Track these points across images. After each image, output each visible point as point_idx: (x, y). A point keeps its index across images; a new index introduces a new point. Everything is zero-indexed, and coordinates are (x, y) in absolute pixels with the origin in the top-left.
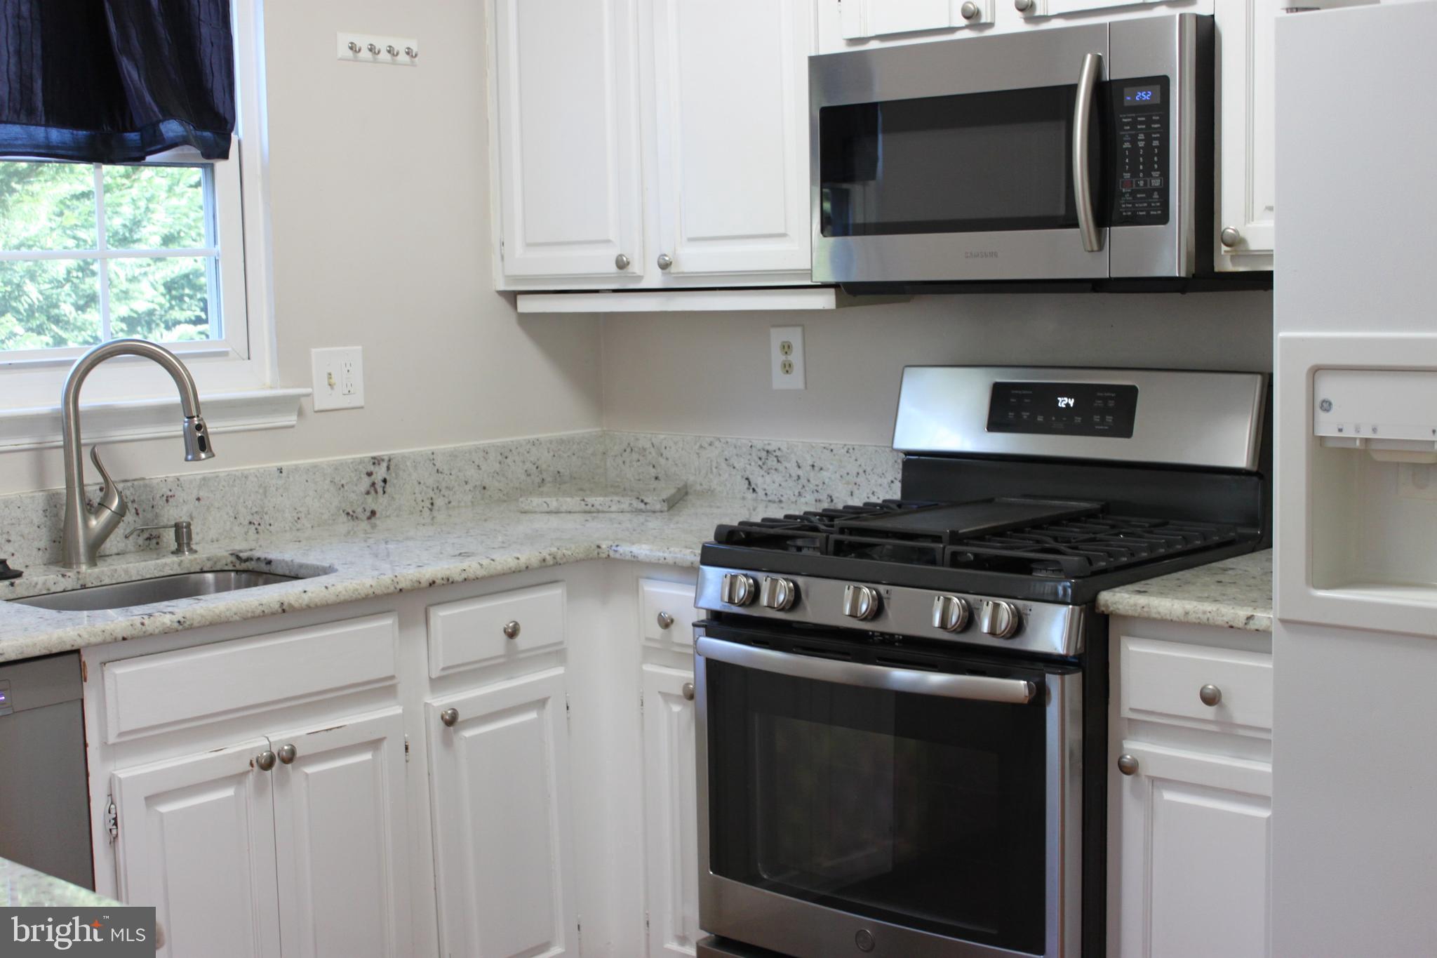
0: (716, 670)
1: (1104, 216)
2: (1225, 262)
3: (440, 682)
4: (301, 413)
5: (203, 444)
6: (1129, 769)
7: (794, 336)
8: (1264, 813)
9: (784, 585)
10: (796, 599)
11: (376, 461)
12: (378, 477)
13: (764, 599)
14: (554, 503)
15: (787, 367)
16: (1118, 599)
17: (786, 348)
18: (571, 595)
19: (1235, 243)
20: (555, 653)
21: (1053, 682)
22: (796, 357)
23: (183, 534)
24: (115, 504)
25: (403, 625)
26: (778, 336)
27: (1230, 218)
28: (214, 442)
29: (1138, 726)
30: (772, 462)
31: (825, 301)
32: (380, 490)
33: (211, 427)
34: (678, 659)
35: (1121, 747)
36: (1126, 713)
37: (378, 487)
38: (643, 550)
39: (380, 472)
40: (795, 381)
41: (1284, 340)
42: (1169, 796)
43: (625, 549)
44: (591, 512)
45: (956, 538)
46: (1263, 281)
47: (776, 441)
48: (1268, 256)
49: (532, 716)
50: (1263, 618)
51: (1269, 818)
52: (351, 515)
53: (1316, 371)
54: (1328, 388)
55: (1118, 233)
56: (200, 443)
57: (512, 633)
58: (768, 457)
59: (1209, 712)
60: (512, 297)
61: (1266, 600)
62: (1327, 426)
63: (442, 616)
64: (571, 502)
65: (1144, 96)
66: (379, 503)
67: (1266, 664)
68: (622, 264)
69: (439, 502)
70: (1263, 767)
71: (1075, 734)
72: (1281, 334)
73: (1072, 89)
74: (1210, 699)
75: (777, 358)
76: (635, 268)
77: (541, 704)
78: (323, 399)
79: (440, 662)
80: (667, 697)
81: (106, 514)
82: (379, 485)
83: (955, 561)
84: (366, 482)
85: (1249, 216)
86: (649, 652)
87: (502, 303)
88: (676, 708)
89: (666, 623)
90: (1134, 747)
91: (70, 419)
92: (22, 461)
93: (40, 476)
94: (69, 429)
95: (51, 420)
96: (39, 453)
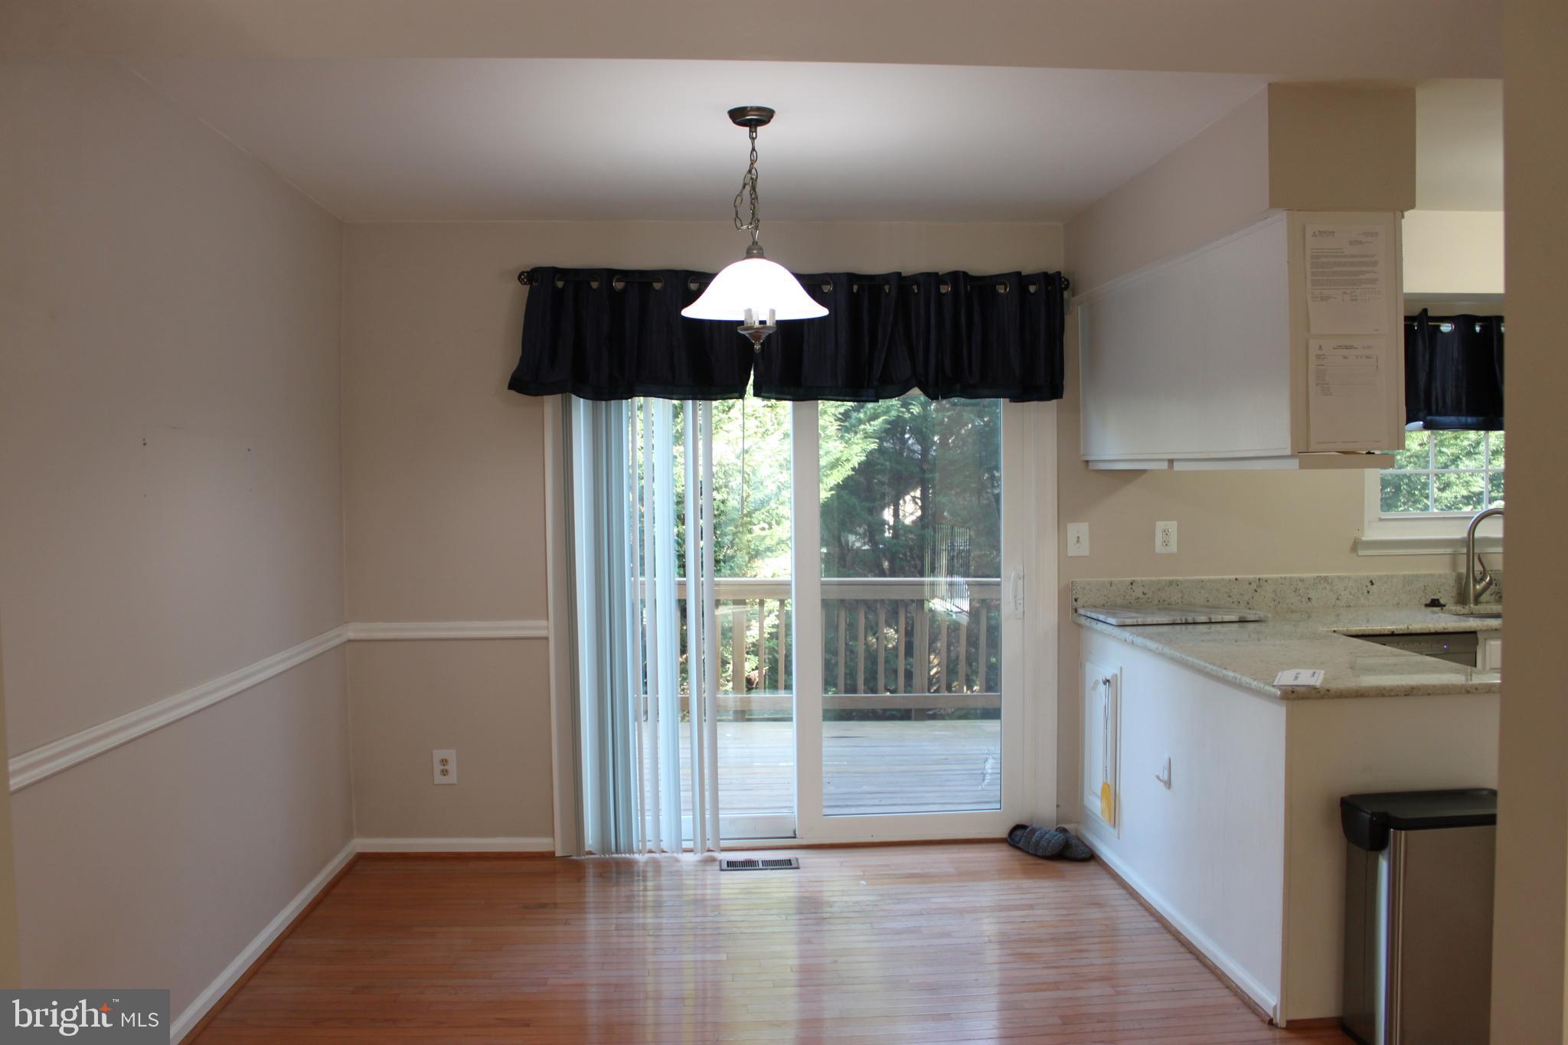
24: (1488, 578)
81: (1483, 583)
91: (1470, 541)
92: (1447, 559)
93: (1454, 565)
94: (1469, 546)
95: (1461, 542)
96: (1454, 555)
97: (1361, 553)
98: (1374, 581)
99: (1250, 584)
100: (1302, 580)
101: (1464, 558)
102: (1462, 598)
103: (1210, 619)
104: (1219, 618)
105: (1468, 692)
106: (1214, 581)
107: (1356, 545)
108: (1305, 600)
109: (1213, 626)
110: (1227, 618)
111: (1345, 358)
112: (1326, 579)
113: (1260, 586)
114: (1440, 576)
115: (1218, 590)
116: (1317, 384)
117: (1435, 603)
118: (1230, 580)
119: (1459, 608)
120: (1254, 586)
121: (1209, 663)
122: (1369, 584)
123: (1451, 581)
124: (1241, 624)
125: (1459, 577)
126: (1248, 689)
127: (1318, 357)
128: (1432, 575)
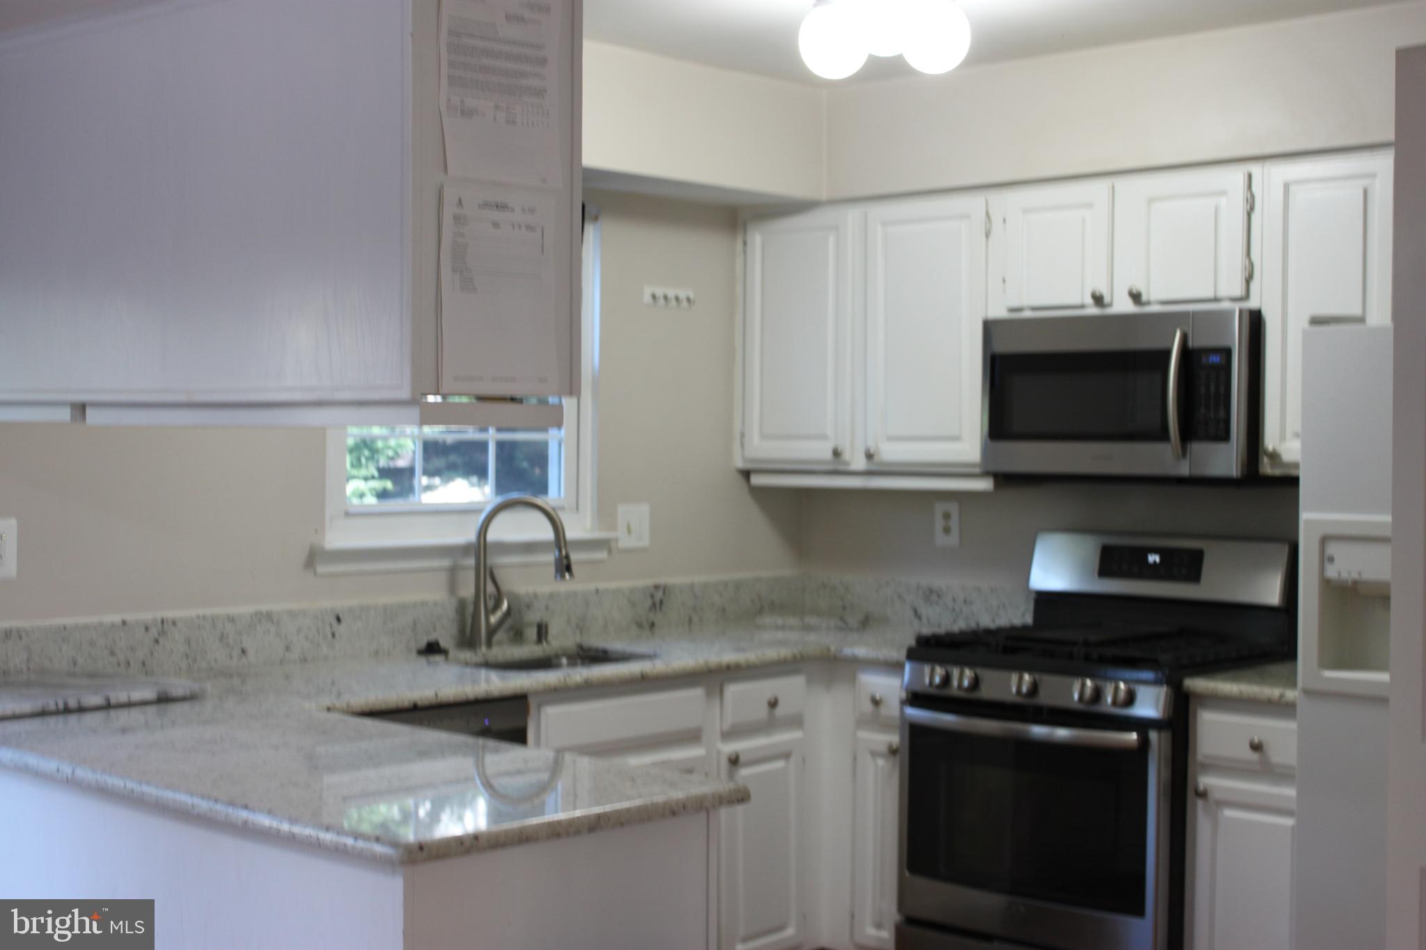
0: (916, 733)
1: (1188, 434)
2: (1267, 468)
3: (728, 735)
4: (610, 551)
5: (568, 568)
6: (1203, 795)
7: (954, 508)
8: (1289, 822)
9: (968, 673)
10: (976, 683)
11: (657, 587)
12: (657, 600)
13: (955, 683)
14: (780, 621)
15: (947, 530)
16: (1197, 684)
17: (947, 516)
18: (809, 682)
19: (1274, 456)
20: (796, 721)
21: (1153, 736)
22: (954, 523)
23: (542, 632)
24: (505, 606)
25: (709, 694)
26: (940, 508)
27: (1271, 440)
28: (574, 568)
29: (1209, 767)
30: (934, 597)
31: (985, 485)
32: (658, 608)
33: (574, 557)
34: (885, 726)
35: (1195, 780)
36: (1200, 757)
37: (657, 605)
38: (861, 651)
39: (659, 595)
40: (953, 539)
41: (1307, 522)
42: (1228, 813)
43: (848, 651)
44: (808, 629)
45: (1086, 644)
46: (1292, 482)
47: (939, 582)
48: (1296, 466)
49: (779, 764)
50: (1290, 694)
51: (1293, 828)
52: (639, 625)
53: (1325, 540)
54: (1332, 549)
55: (1197, 447)
56: (564, 567)
57: (773, 704)
58: (931, 595)
59: (1254, 756)
60: (746, 474)
61: (1292, 683)
62: (1332, 572)
63: (732, 690)
64: (793, 621)
65: (1215, 359)
66: (658, 618)
67: (1292, 725)
68: (836, 453)
69: (695, 619)
70: (1290, 792)
71: (1166, 774)
72: (1305, 516)
73: (1167, 353)
74: (1256, 747)
75: (939, 523)
76: (847, 456)
77: (786, 756)
78: (625, 542)
79: (729, 720)
80: (874, 754)
81: (499, 614)
82: (658, 605)
83: (1087, 658)
84: (649, 602)
85: (1283, 437)
86: (862, 722)
87: (740, 479)
88: (881, 762)
89: (876, 702)
90: (1206, 781)
91: (481, 548)
92: (443, 578)
93: (453, 587)
94: (479, 556)
95: (465, 549)
96: (453, 571)
97: (321, 569)
98: (341, 616)
99: (147, 629)
100: (232, 619)
101: (471, 575)
102: (468, 640)
103: (108, 700)
104: (122, 697)
105: (674, 813)
106: (86, 627)
107: (314, 557)
108: (236, 653)
109: (113, 713)
110: (137, 695)
111: (496, 225)
112: (269, 616)
113: (163, 632)
114: (435, 604)
115: (92, 643)
116: (454, 270)
117: (432, 649)
118: (113, 625)
119: (467, 655)
120: (154, 632)
121: (203, 797)
122: (334, 622)
123: (451, 611)
124: (163, 706)
125: (462, 605)
126: (292, 842)
127: (457, 219)
128: (424, 604)
